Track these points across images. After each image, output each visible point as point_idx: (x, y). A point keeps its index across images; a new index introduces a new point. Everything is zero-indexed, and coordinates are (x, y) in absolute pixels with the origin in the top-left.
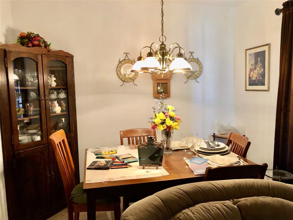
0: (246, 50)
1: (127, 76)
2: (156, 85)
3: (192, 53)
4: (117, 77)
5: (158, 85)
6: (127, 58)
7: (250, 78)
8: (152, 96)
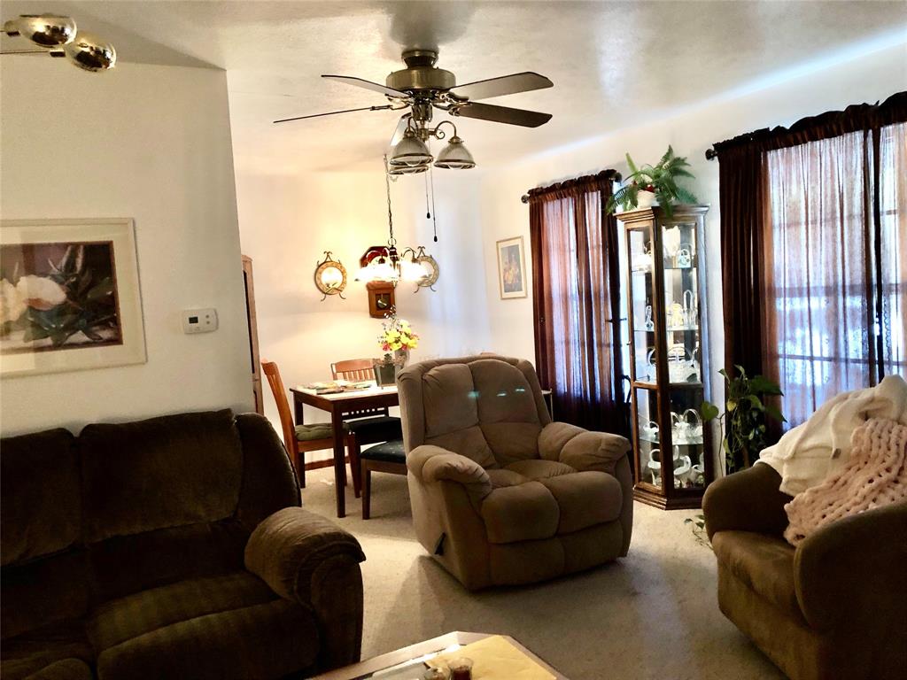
0: (498, 242)
1: (331, 286)
2: (374, 297)
3: (421, 248)
4: (316, 288)
5: (378, 296)
6: (328, 260)
7: (505, 281)
8: (369, 314)
